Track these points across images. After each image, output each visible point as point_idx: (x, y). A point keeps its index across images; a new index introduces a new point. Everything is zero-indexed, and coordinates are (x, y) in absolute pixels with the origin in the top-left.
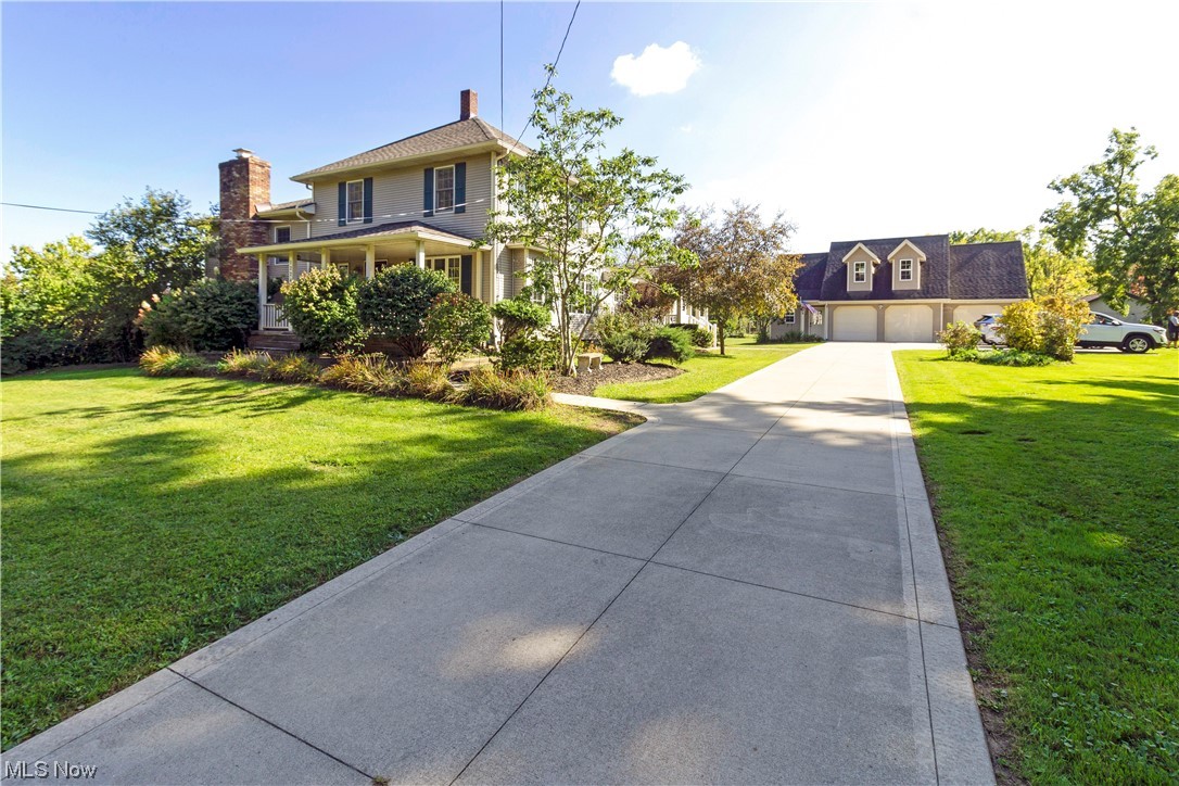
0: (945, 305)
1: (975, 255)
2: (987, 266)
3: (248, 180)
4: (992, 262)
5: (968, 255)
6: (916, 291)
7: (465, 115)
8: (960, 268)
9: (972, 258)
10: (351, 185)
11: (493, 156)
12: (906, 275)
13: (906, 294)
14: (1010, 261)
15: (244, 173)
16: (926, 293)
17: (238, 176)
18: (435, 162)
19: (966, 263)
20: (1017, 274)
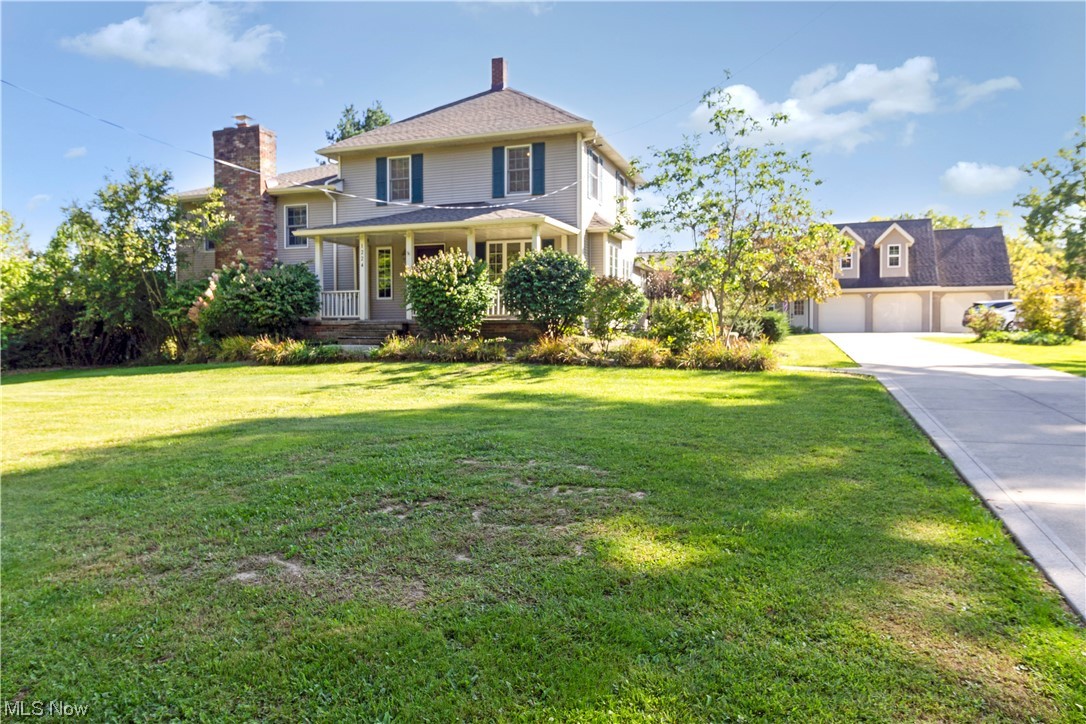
0: (934, 293)
1: (959, 240)
2: (970, 252)
3: (258, 152)
4: (975, 248)
5: (952, 240)
6: (903, 278)
7: (497, 86)
8: (944, 254)
9: (955, 243)
10: (393, 161)
11: (579, 138)
12: (894, 262)
13: (894, 281)
14: (992, 247)
15: (252, 142)
16: (915, 280)
17: (242, 146)
18: (506, 141)
19: (950, 248)
20: (1001, 261)
